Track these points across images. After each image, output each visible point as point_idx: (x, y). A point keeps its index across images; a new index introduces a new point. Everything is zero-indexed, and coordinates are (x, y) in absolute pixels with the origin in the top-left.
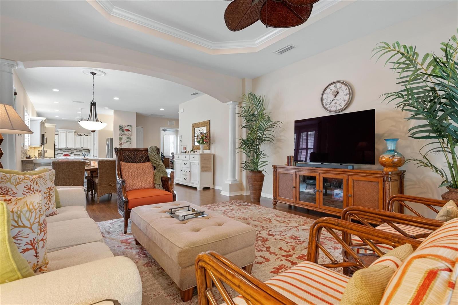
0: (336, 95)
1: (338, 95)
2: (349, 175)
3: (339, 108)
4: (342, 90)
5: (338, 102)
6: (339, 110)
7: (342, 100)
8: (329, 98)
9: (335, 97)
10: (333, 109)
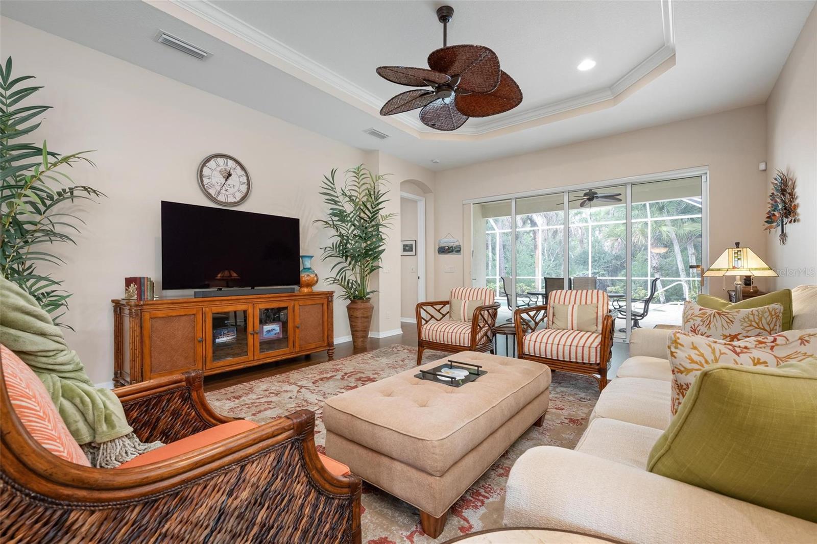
0: (228, 178)
1: (230, 178)
2: (295, 300)
3: (231, 200)
4: (237, 175)
5: (231, 191)
6: (231, 203)
7: (236, 189)
8: (214, 177)
9: (226, 180)
10: (221, 198)
